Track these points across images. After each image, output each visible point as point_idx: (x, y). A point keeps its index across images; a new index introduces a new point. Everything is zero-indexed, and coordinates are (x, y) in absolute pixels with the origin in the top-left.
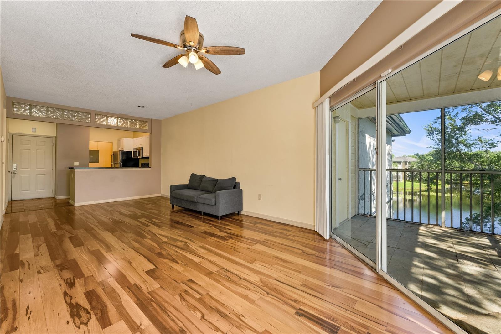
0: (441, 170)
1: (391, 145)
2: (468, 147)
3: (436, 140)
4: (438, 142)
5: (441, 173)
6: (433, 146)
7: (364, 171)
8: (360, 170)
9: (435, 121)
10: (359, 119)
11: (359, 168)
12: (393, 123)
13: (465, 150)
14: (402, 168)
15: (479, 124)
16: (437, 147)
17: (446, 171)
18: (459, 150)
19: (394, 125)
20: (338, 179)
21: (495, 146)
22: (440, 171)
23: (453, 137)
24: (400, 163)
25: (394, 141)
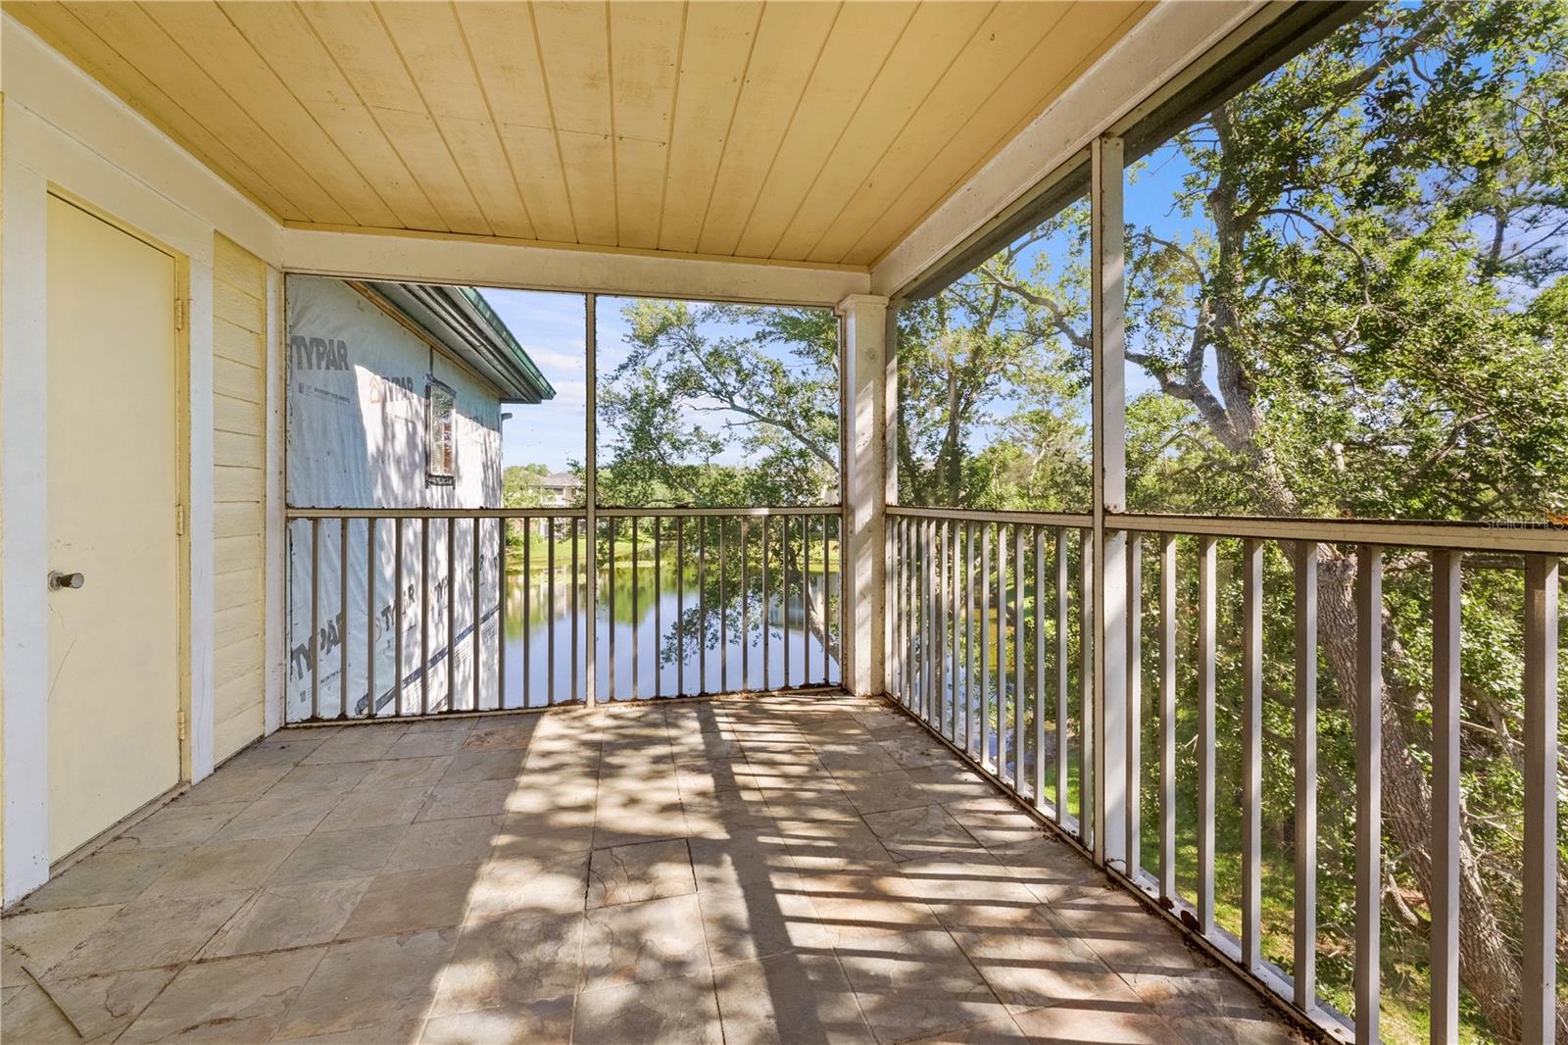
0: (585, 507)
1: (499, 429)
2: (677, 449)
3: (620, 427)
4: (624, 433)
5: (585, 517)
6: (613, 444)
7: (315, 520)
8: (295, 518)
9: (614, 374)
10: (287, 273)
11: (288, 506)
12: (482, 344)
13: (675, 460)
14: (566, 504)
15: (696, 396)
16: (620, 445)
17: (600, 513)
18: (662, 457)
19: (491, 357)
20: (45, 582)
21: (721, 450)
22: (582, 513)
23: (650, 423)
24: (559, 490)
25: (508, 416)
